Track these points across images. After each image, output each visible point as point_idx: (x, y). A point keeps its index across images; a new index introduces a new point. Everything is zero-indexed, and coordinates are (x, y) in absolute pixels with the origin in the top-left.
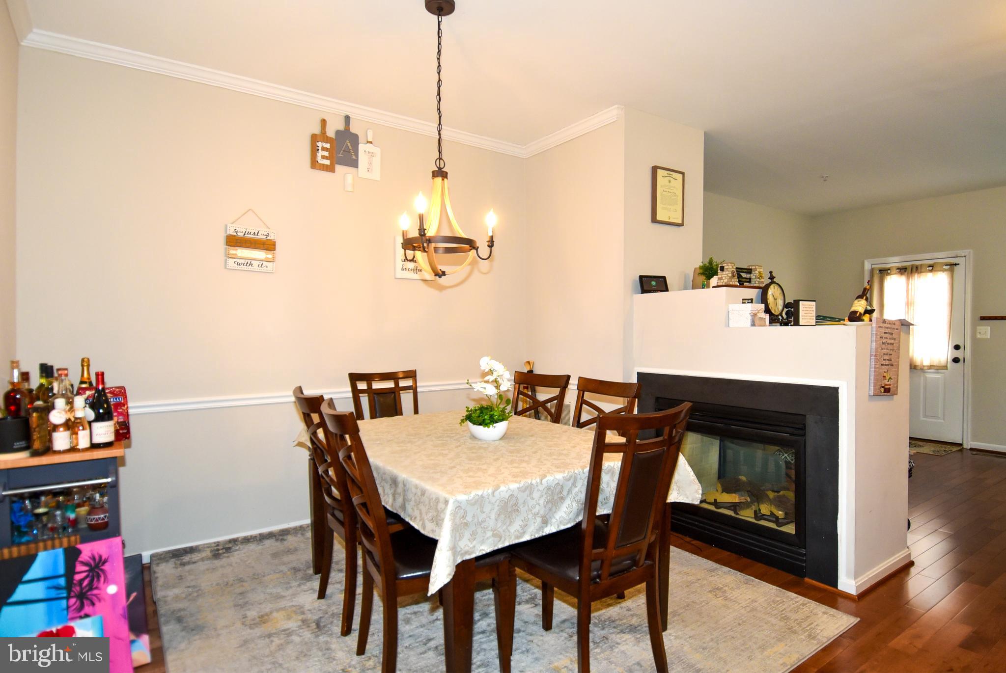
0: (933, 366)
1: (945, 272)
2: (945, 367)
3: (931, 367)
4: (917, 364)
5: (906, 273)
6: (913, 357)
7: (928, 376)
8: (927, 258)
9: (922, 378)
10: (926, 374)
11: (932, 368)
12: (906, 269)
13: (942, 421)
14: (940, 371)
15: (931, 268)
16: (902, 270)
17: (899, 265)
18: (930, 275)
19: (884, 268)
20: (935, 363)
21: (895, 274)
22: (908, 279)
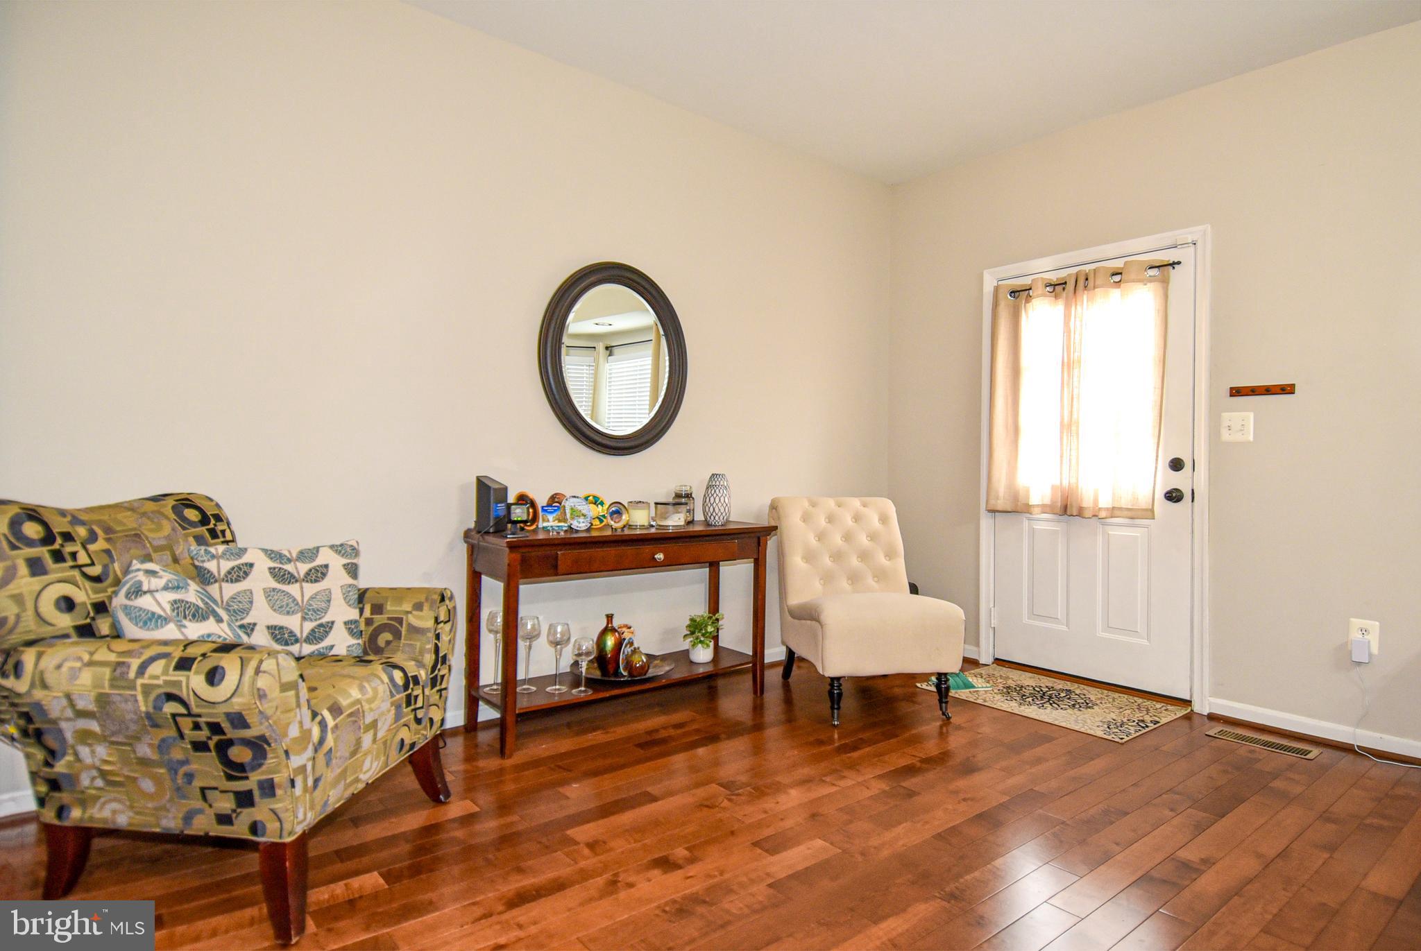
0: (1120, 509)
1: (1149, 284)
2: (1149, 513)
3: (1114, 512)
4: (1084, 505)
5: (1064, 294)
6: (1077, 487)
7: (1114, 532)
8: (1110, 252)
9: (1100, 538)
10: (1108, 528)
11: (1117, 513)
12: (1065, 283)
13: (1145, 642)
14: (1138, 521)
15: (1117, 278)
16: (1056, 288)
17: (1053, 277)
18: (1115, 293)
19: (1022, 285)
20: (1125, 503)
21: (1043, 295)
22: (1068, 307)
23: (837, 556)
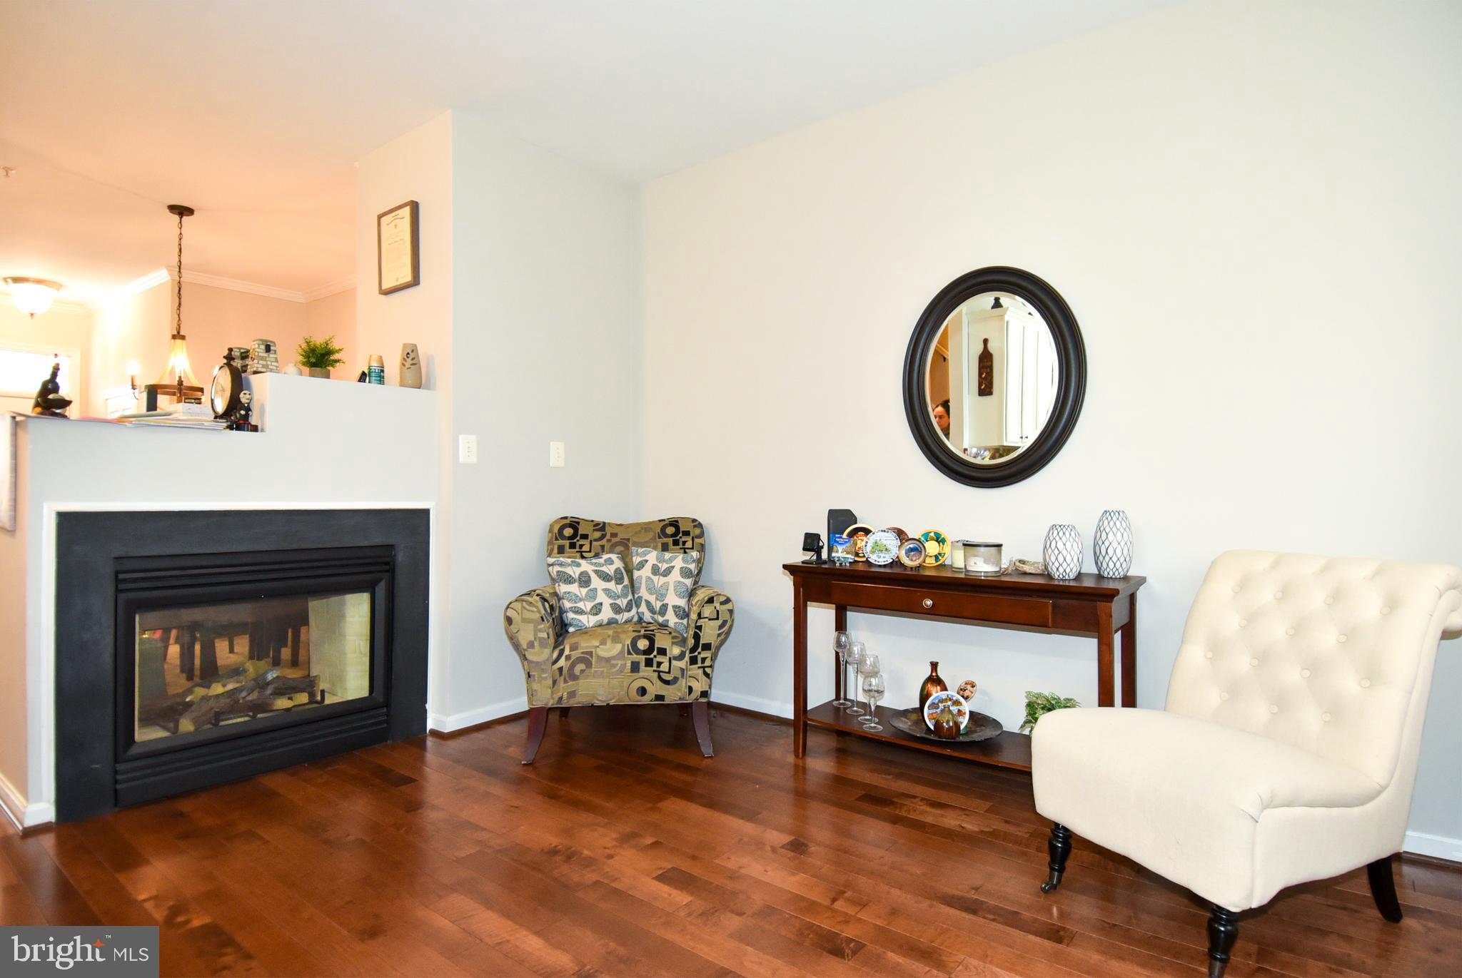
23: (1263, 658)
